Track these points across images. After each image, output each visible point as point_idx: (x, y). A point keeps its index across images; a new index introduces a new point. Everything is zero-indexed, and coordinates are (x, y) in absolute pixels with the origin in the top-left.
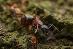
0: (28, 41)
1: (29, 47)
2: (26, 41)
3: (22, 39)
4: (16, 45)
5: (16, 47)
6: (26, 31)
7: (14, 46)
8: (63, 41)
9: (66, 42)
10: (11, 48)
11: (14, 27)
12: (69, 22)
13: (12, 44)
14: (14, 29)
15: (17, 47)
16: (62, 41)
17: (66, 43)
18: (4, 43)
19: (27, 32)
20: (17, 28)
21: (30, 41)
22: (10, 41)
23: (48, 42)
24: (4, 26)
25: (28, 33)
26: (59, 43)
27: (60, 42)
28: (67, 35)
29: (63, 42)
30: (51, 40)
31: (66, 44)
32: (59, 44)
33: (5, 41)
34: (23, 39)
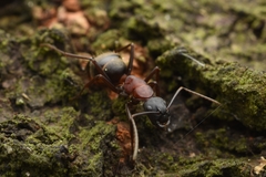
0: (107, 144)
1: (111, 163)
2: (101, 147)
3: (89, 138)
4: (66, 167)
5: (68, 172)
6: (102, 104)
7: (60, 170)
8: (217, 137)
9: (226, 138)
10: (52, 174)
11: (65, 92)
12: (235, 85)
13: (55, 164)
14: (65, 96)
15: (70, 170)
16: (213, 136)
17: (228, 142)
18: (29, 160)
19: (106, 108)
20: (74, 95)
21: (113, 144)
22: (48, 156)
23: (172, 139)
24: (32, 87)
25: (108, 112)
26: (207, 143)
27: (208, 139)
28: (231, 119)
29: (219, 141)
30: (182, 130)
31: (226, 145)
32: (204, 146)
33: (34, 154)
34: (92, 140)
